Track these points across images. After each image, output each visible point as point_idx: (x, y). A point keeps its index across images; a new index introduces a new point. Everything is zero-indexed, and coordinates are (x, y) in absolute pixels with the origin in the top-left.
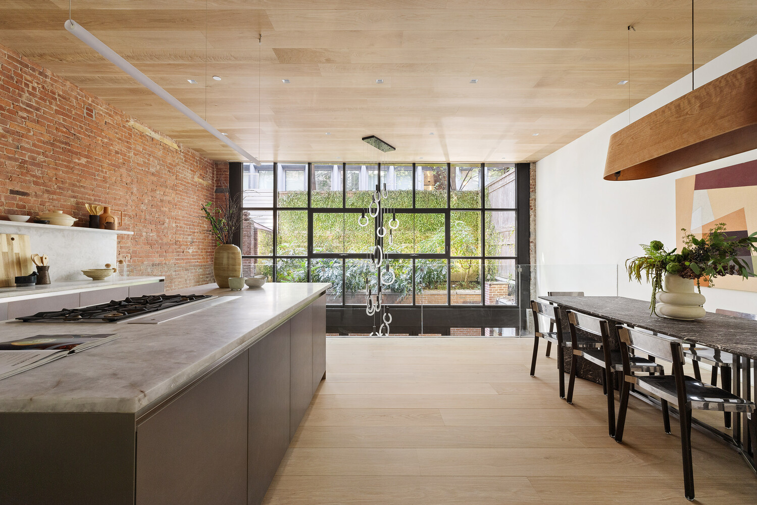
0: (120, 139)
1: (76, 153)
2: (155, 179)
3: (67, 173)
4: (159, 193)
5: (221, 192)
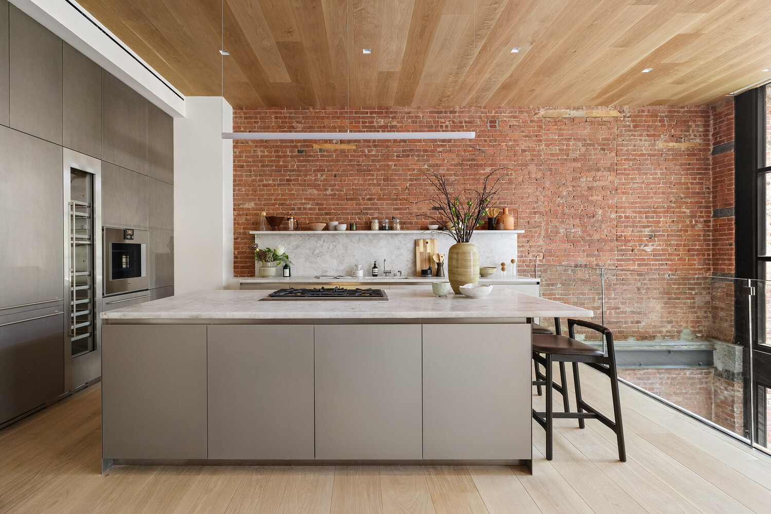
0: (526, 136)
1: (481, 165)
2: (579, 165)
3: (473, 184)
4: (584, 181)
5: (724, 149)
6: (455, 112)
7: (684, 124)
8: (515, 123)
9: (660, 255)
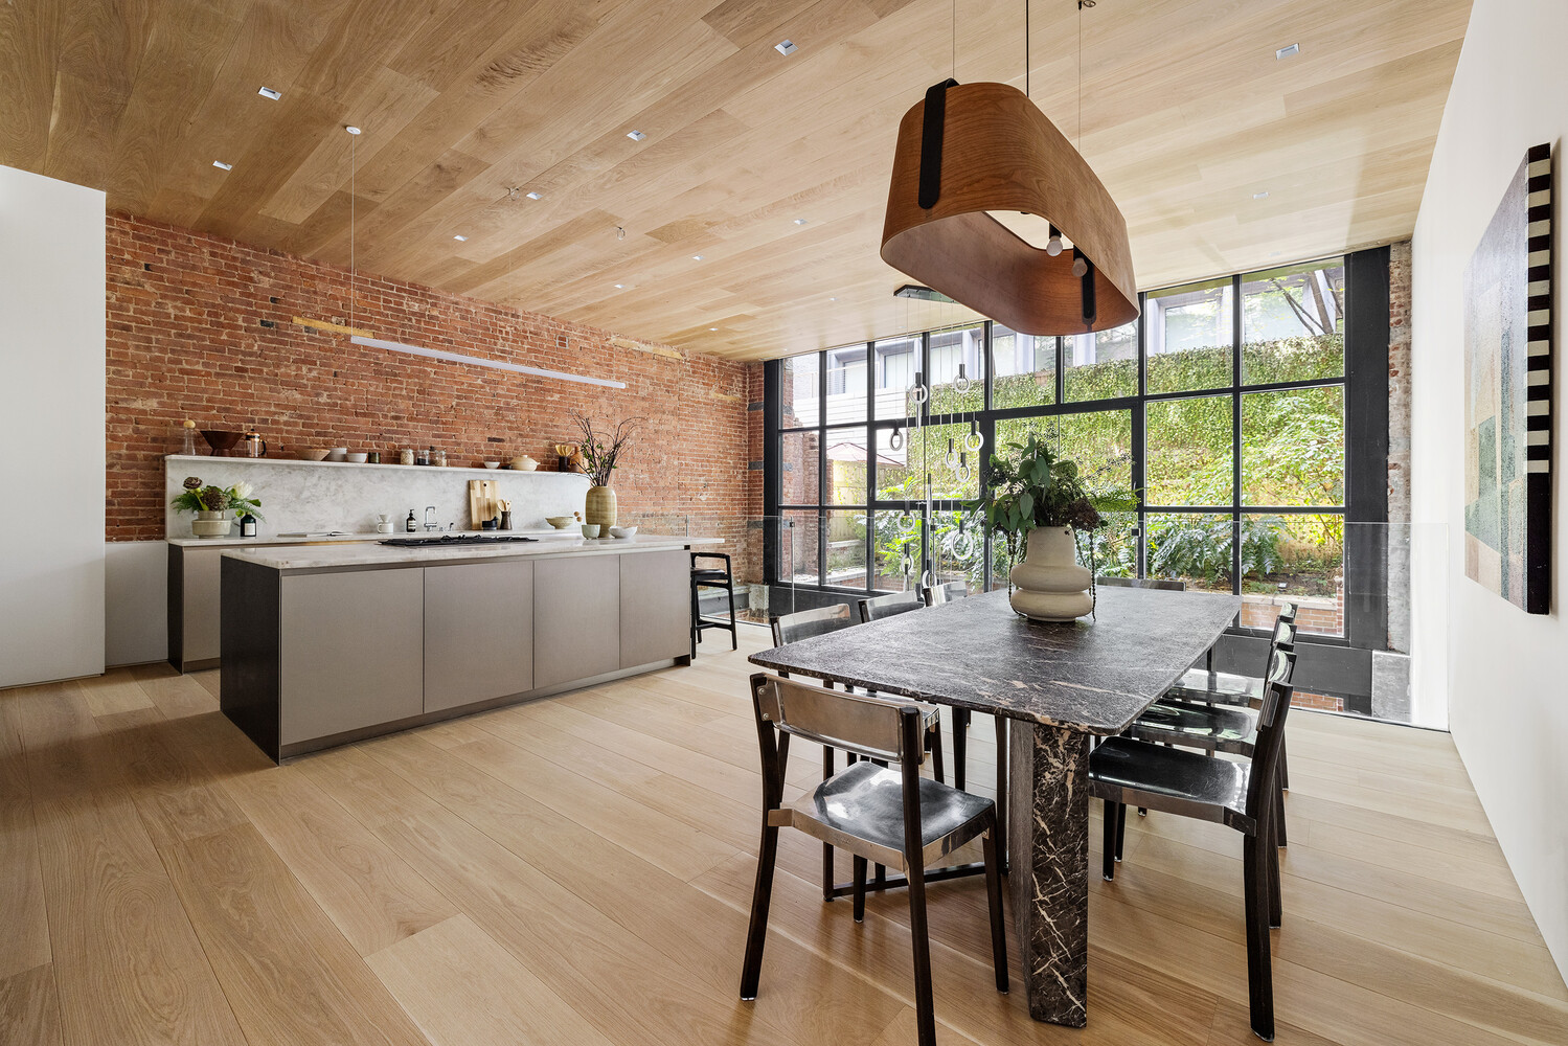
0: (598, 364)
1: (549, 390)
2: (647, 404)
3: (540, 413)
4: (652, 423)
5: (756, 408)
6: (518, 317)
7: (728, 377)
8: (586, 346)
9: (712, 504)
